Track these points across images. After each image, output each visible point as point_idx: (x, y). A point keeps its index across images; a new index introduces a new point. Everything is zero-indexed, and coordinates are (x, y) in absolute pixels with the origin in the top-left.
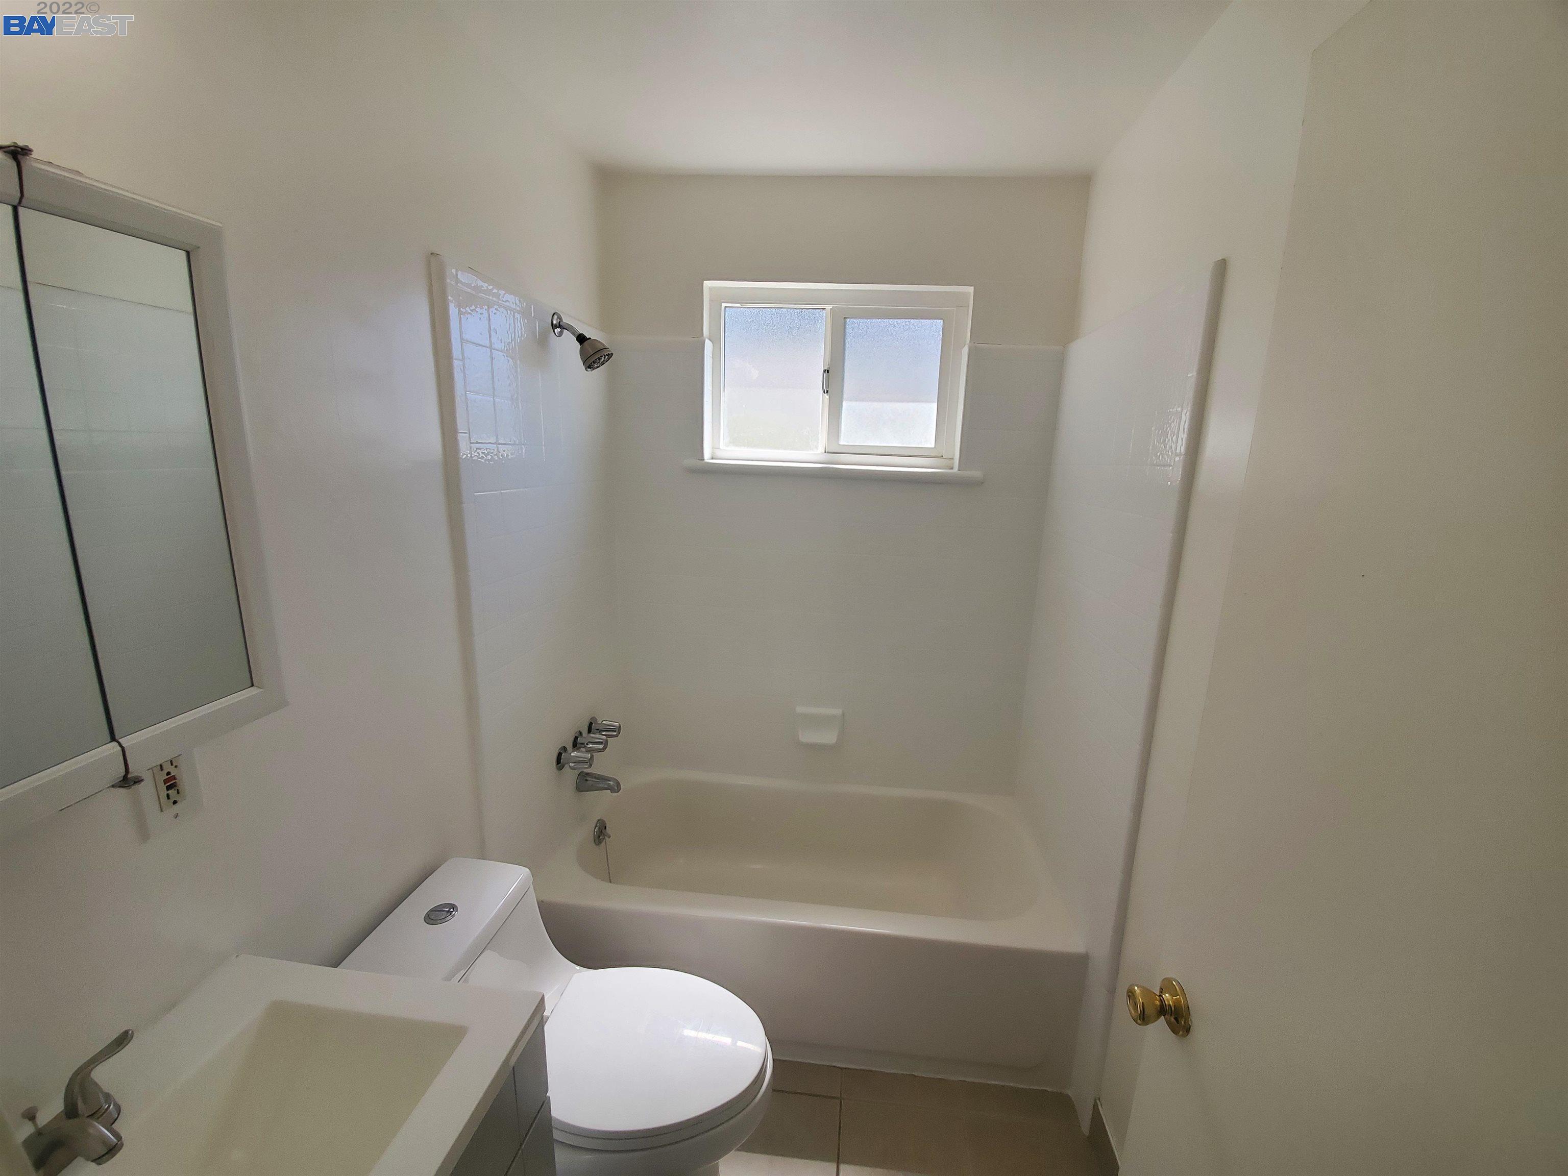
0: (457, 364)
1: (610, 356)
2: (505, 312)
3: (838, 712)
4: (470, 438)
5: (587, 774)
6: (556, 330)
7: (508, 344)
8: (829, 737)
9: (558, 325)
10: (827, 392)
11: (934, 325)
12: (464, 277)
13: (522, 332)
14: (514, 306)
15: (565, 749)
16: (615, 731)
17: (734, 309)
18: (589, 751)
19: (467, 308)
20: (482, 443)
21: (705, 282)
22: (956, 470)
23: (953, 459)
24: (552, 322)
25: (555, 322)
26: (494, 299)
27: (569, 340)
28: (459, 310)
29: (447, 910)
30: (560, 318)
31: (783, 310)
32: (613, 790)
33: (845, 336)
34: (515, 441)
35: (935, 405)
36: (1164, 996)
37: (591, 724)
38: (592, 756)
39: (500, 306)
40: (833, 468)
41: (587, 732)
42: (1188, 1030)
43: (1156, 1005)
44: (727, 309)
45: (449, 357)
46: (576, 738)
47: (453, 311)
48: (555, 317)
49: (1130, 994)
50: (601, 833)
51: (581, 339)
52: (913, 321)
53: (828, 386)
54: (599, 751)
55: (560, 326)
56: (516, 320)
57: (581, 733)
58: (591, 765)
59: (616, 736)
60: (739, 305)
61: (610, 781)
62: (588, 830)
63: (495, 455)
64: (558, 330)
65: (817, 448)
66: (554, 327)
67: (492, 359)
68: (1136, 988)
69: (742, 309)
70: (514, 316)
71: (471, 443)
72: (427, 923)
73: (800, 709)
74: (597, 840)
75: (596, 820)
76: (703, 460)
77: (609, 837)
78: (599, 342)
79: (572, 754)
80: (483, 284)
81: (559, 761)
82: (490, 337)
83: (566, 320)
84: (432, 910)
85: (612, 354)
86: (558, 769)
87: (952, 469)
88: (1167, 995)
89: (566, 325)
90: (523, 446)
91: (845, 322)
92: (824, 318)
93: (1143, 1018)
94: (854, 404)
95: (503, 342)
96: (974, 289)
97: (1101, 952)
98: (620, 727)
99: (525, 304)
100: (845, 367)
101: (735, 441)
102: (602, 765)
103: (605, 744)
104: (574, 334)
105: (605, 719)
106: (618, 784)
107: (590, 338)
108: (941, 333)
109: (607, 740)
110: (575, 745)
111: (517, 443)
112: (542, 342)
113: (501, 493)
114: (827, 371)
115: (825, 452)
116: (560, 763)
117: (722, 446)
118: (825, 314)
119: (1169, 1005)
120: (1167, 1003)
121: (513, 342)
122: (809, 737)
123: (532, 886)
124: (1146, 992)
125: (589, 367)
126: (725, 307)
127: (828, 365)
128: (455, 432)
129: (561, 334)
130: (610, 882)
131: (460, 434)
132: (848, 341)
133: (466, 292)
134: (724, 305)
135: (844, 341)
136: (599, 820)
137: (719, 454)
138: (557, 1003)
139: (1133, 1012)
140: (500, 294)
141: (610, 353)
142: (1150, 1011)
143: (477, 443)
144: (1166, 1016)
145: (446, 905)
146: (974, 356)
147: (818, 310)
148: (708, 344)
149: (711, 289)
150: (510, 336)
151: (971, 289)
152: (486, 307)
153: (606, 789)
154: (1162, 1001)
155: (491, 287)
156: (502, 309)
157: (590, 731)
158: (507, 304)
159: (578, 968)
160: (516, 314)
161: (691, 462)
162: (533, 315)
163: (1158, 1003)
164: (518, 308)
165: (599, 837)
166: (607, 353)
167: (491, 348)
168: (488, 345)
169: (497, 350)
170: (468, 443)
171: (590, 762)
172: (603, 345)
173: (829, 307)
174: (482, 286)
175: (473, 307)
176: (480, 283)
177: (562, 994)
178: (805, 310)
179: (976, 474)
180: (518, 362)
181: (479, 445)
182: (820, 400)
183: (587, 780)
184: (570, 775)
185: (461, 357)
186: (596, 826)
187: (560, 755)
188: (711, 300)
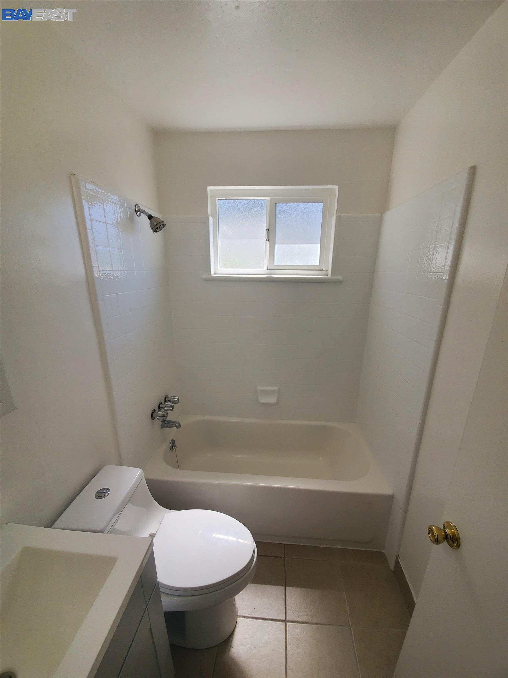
0: (89, 231)
1: (164, 225)
2: (111, 204)
3: (277, 388)
4: (99, 268)
5: (165, 420)
6: (137, 213)
7: (114, 221)
8: (272, 400)
9: (138, 210)
10: (268, 240)
11: (319, 206)
12: (89, 186)
13: (121, 215)
14: (116, 201)
15: (155, 410)
16: (177, 401)
17: (222, 200)
18: (165, 411)
19: (92, 203)
20: (105, 271)
21: (208, 187)
22: (329, 276)
23: (328, 271)
24: (135, 209)
25: (137, 209)
26: (106, 198)
27: (144, 217)
28: (88, 204)
29: (105, 491)
30: (139, 207)
31: (246, 200)
32: (177, 427)
33: (276, 212)
34: (121, 269)
35: (319, 245)
36: (446, 530)
37: (166, 398)
38: (167, 413)
39: (109, 201)
40: (271, 277)
41: (164, 402)
42: (458, 546)
43: (443, 535)
44: (219, 200)
45: (85, 228)
46: (159, 405)
47: (85, 204)
48: (137, 206)
49: (430, 530)
50: (173, 445)
51: (150, 217)
52: (308, 204)
53: (268, 237)
54: (171, 410)
55: (139, 211)
56: (117, 208)
57: (161, 403)
58: (167, 417)
59: (178, 403)
60: (224, 198)
61: (176, 423)
62: (167, 445)
63: (112, 277)
64: (138, 213)
65: (263, 267)
66: (136, 211)
67: (107, 228)
68: (433, 527)
69: (226, 200)
70: (116, 206)
71: (99, 271)
72: (96, 498)
73: (259, 388)
74: (172, 449)
75: (171, 440)
76: (211, 275)
77: (177, 447)
78: (158, 218)
79: (158, 413)
80: (99, 190)
81: (153, 416)
82: (105, 217)
83: (142, 208)
84: (98, 492)
85: (165, 224)
86: (152, 420)
87: (327, 275)
88: (448, 530)
89: (143, 211)
90: (125, 271)
91: (276, 205)
92: (266, 204)
93: (437, 541)
94: (280, 246)
95: (112, 220)
96: (339, 186)
97: (401, 494)
98: (179, 399)
99: (121, 200)
100: (276, 228)
101: (225, 265)
102: (171, 417)
103: (173, 407)
104: (146, 215)
105: (172, 395)
106: (180, 424)
107: (154, 217)
108: (322, 209)
109: (173, 406)
110: (159, 408)
111: (122, 270)
112: (131, 219)
113: (116, 295)
114: (267, 230)
115: (268, 269)
116: (153, 417)
117: (219, 268)
118: (266, 202)
119: (450, 535)
120: (448, 534)
121: (117, 220)
122: (264, 400)
123: (144, 477)
124: (438, 528)
125: (155, 231)
126: (218, 200)
127: (268, 227)
128: (91, 266)
129: (140, 215)
130: (179, 469)
131: (94, 267)
132: (277, 215)
133: (91, 194)
134: (217, 198)
135: (276, 215)
136: (172, 440)
137: (218, 272)
138: (159, 528)
139: (432, 538)
140: (108, 195)
141: (164, 224)
142: (440, 538)
143: (103, 271)
144: (448, 540)
145: (104, 489)
146: (339, 220)
147: (262, 200)
148: (211, 218)
149: (211, 191)
150: (115, 216)
151: (337, 187)
152: (102, 202)
153: (174, 427)
154: (446, 533)
155: (103, 192)
156: (110, 203)
157: (165, 401)
158: (112, 200)
159: (167, 510)
160: (117, 205)
161: (205, 276)
162: (126, 206)
163: (444, 534)
164: (118, 202)
165: (172, 447)
166: (163, 224)
167: (106, 223)
168: (104, 222)
169: (109, 224)
170: (98, 271)
171: (167, 416)
172: (160, 219)
173: (268, 198)
174: (99, 191)
175: (95, 202)
176: (98, 189)
177: (161, 523)
178: (257, 200)
179: (339, 277)
180: (120, 230)
181: (103, 272)
182: (265, 244)
183: (165, 423)
184: (158, 422)
185: (91, 228)
186: (171, 443)
187: (152, 413)
188: (211, 197)
